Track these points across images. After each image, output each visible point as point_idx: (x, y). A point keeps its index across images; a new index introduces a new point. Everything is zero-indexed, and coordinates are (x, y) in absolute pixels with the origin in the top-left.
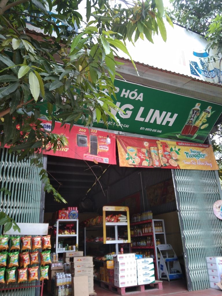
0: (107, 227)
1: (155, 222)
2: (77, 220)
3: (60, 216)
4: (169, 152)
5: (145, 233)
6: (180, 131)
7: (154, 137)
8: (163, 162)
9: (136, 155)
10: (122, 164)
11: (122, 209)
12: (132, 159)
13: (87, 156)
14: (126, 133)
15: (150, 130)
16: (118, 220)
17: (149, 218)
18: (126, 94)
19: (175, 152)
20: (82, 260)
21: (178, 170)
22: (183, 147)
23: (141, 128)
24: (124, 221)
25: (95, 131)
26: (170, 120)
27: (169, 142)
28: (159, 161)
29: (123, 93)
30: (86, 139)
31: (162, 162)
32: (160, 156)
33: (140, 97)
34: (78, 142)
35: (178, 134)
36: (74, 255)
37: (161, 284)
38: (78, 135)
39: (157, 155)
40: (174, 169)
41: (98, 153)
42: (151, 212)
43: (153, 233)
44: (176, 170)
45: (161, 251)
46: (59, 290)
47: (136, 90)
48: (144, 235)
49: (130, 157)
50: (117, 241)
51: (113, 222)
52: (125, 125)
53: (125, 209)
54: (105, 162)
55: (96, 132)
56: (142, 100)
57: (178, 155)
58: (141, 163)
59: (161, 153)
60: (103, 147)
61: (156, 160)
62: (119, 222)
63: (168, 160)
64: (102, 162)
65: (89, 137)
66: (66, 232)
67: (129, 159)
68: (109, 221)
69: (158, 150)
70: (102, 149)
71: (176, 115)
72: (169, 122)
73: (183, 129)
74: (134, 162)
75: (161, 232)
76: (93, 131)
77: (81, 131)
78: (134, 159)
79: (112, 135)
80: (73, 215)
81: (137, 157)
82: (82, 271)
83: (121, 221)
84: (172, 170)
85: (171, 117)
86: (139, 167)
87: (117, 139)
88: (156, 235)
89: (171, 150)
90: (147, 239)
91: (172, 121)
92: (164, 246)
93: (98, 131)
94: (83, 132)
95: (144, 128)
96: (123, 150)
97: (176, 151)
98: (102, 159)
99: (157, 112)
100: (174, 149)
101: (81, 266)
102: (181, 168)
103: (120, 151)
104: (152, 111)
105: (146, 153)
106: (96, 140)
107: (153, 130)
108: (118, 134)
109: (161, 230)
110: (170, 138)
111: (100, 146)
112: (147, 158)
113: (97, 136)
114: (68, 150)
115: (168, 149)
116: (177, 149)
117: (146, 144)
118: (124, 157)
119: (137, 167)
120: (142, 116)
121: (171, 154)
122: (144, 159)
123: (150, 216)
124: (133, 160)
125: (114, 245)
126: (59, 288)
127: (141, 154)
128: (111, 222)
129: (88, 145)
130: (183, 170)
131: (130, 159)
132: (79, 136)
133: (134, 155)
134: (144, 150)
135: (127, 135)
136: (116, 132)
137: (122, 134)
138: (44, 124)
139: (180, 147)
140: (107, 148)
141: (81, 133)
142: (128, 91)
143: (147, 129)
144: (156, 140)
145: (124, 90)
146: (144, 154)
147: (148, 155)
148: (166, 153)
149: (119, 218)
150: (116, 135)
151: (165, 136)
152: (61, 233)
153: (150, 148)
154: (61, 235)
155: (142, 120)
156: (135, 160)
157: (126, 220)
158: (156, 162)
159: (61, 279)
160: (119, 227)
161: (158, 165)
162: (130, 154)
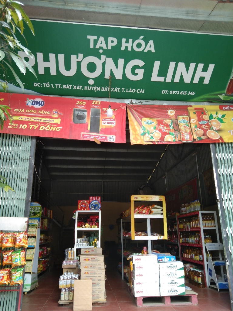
0: (137, 220)
1: (203, 214)
2: (100, 212)
3: (79, 207)
4: (207, 121)
5: (193, 228)
6: (224, 89)
7: (184, 102)
8: (197, 134)
9: (155, 128)
10: (133, 142)
11: (156, 198)
12: (149, 134)
13: (86, 135)
14: (142, 101)
15: (178, 92)
16: (151, 212)
17: (196, 210)
18: (127, 45)
19: (216, 119)
20: (91, 260)
21: (221, 145)
22: (230, 112)
23: (163, 92)
24: (159, 213)
25: (98, 103)
26: (203, 74)
27: (206, 106)
28: (191, 133)
29: (124, 44)
30: (86, 113)
31: (195, 135)
32: (193, 126)
33: (150, 47)
34: (74, 119)
35: (221, 94)
36: (91, 252)
37: (196, 296)
38: (74, 109)
39: (188, 126)
40: (215, 144)
41: (100, 130)
42: (199, 201)
43: (200, 228)
44: (217, 145)
45: (209, 251)
46: (62, 293)
47: (141, 37)
48: (191, 230)
49: (146, 131)
50: (150, 238)
51: (144, 214)
52: (139, 90)
53: (160, 198)
54: (109, 141)
55: (100, 104)
56: (153, 51)
57: (221, 124)
58: (162, 139)
59: (194, 124)
60: (108, 121)
61: (186, 132)
62: (152, 214)
63: (205, 131)
64: (106, 141)
65: (90, 111)
66: (87, 225)
67: (145, 134)
68: (139, 213)
69: (190, 119)
70: (106, 124)
71: (211, 67)
72: (204, 78)
73: (228, 85)
74: (152, 137)
75: (212, 227)
76: (95, 102)
77: (79, 105)
78: (152, 133)
79: (121, 106)
80: (95, 206)
81: (157, 131)
82: (90, 273)
83: (154, 212)
84: (211, 145)
85: (205, 69)
86: (160, 143)
87: (128, 110)
88: (204, 231)
89: (211, 117)
90: (195, 234)
91: (208, 76)
92: (214, 245)
93: (102, 102)
94: (82, 105)
95: (167, 91)
96: (136, 123)
97: (218, 119)
98: (106, 138)
99: (182, 66)
100: (214, 116)
101: (89, 267)
102: (226, 140)
103: (132, 125)
104: (172, 65)
105: (170, 125)
106: (99, 114)
107: (181, 92)
108: (130, 103)
109: (213, 225)
110: (209, 101)
111: (104, 121)
112: (171, 130)
113: (100, 108)
114: (61, 130)
115: (206, 117)
116: (220, 116)
117: (171, 112)
118: (138, 132)
119: (157, 144)
120: (159, 75)
121: (210, 123)
122: (166, 132)
123: (197, 206)
124: (151, 135)
125: (146, 241)
126: (62, 290)
127: (163, 127)
128: (141, 214)
129: (88, 121)
130: (228, 143)
131: (147, 135)
132: (77, 110)
133: (152, 128)
134: (168, 121)
135: (143, 103)
136: (127, 101)
137: (135, 103)
138: (33, 100)
139: (225, 113)
140: (113, 123)
141: (79, 106)
142: (131, 40)
143: (172, 92)
144: (187, 106)
145: (124, 40)
146: (167, 125)
147: (173, 126)
148: (202, 122)
149: (152, 210)
150: (126, 104)
151: (201, 99)
152: (82, 226)
153: (177, 118)
154: (81, 229)
155: (161, 79)
156: (154, 135)
157: (162, 212)
158: (185, 135)
159: (64, 281)
160: (152, 220)
161: (189, 139)
162: (147, 128)
